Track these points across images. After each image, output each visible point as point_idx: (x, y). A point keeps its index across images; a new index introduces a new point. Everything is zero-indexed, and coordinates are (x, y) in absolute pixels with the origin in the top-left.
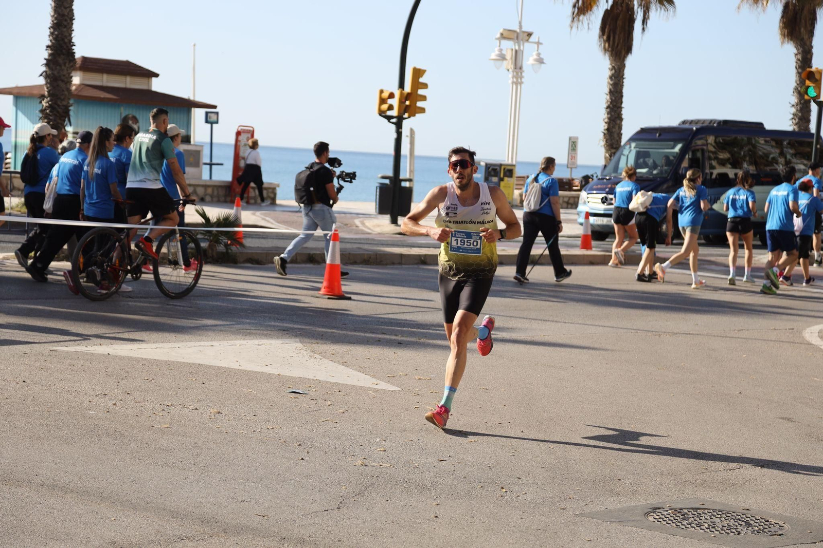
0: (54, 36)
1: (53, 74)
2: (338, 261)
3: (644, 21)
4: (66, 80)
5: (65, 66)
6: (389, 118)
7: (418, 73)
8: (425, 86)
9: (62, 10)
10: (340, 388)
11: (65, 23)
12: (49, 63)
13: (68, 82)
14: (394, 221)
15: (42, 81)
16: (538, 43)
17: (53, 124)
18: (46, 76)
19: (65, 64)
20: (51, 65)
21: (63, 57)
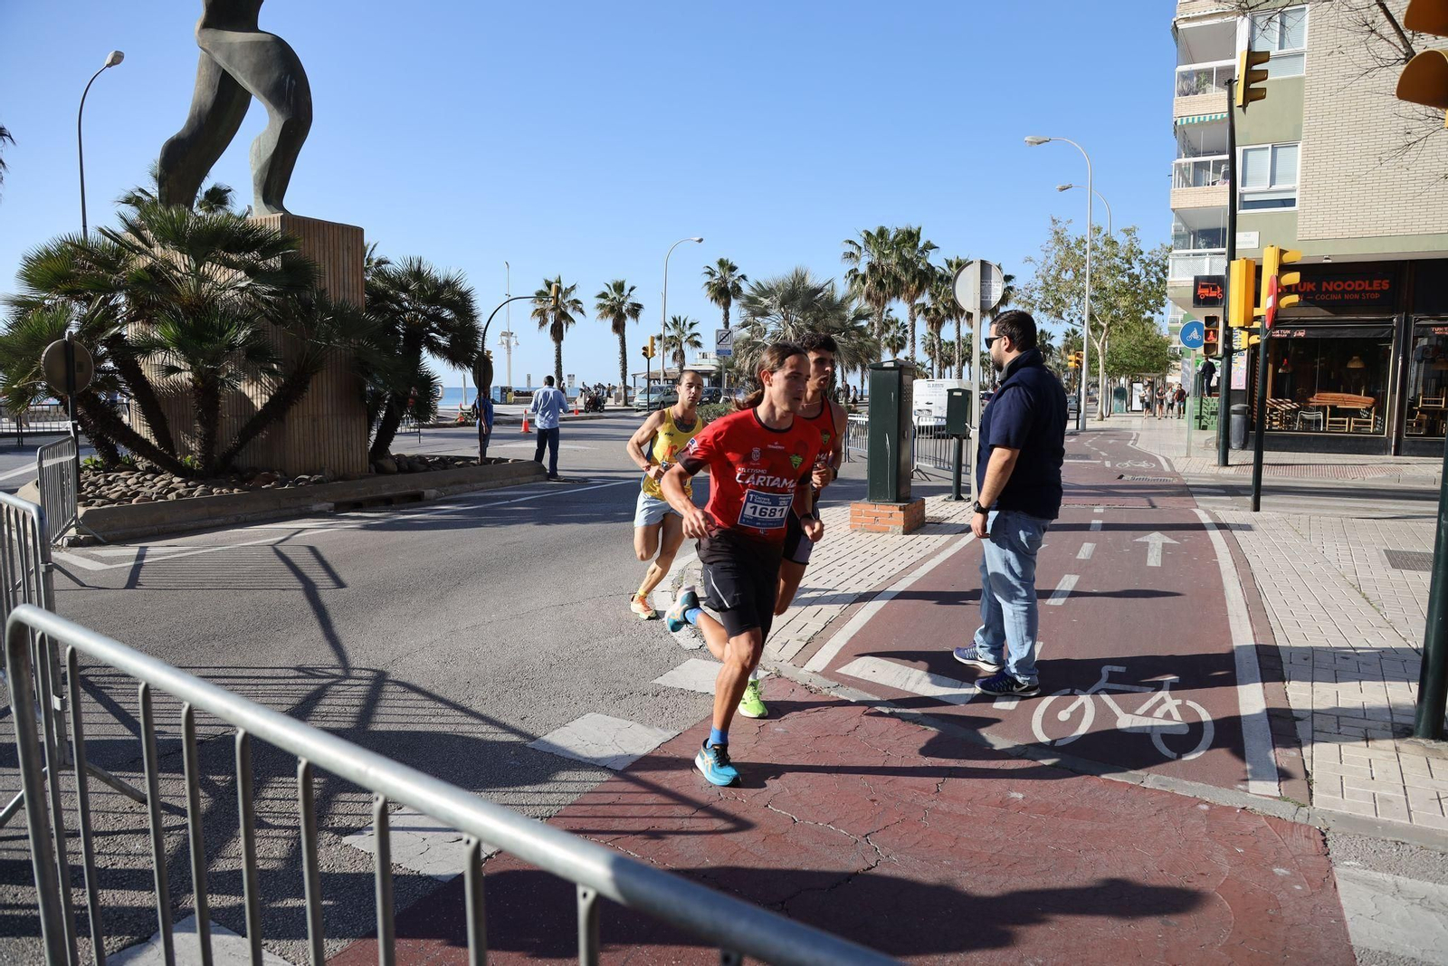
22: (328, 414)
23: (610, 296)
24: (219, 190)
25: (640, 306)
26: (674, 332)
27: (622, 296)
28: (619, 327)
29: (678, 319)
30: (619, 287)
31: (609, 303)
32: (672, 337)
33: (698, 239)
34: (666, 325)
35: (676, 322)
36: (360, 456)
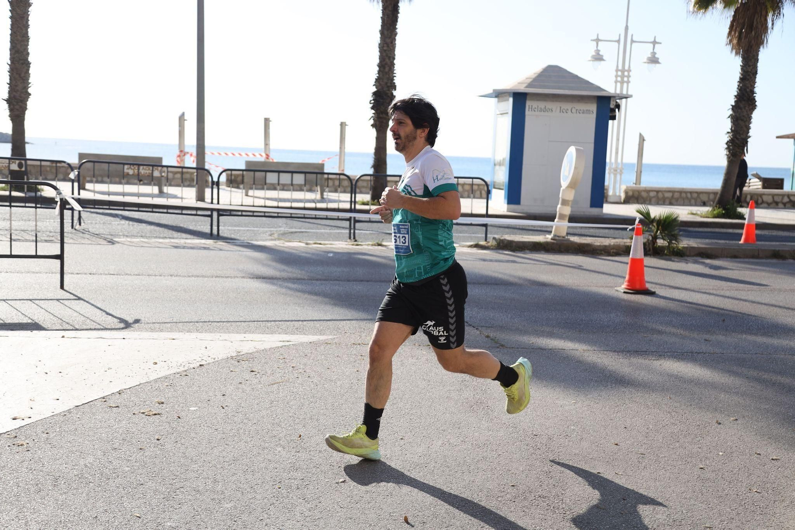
0: (739, 88)
1: (735, 115)
4: (745, 119)
5: (745, 109)
9: (747, 68)
11: (748, 77)
12: (734, 108)
13: (746, 120)
17: (733, 152)
19: (745, 107)
20: (735, 109)
21: (743, 102)
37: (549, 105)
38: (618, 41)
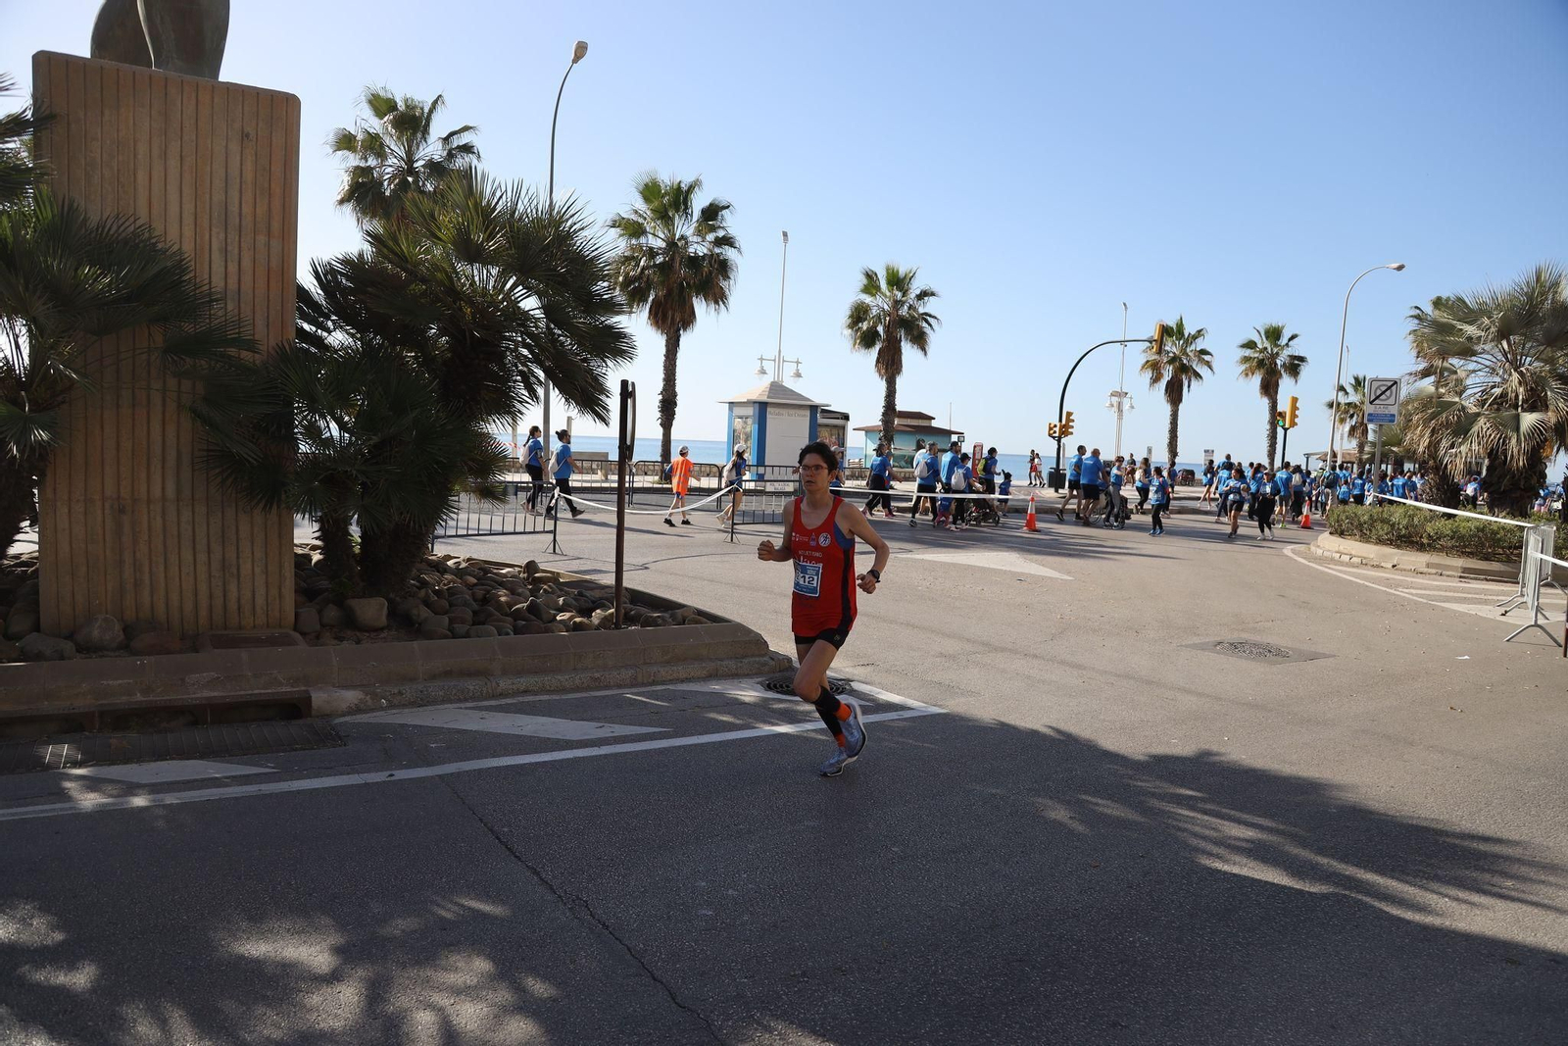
0: (886, 402)
1: (885, 420)
2: (1034, 512)
3: (1189, 387)
5: (891, 415)
6: (1054, 438)
7: (1069, 414)
8: (1073, 421)
9: (890, 389)
10: (1043, 578)
12: (884, 414)
13: (893, 423)
14: (1057, 491)
15: (880, 423)
16: (1131, 398)
18: (882, 421)
21: (890, 411)
22: (164, 498)
23: (1260, 346)
24: (717, 206)
25: (1302, 359)
26: (1354, 398)
27: (1277, 346)
28: (1269, 388)
29: (1361, 377)
30: (1274, 334)
31: (1256, 355)
32: (1349, 404)
33: (1396, 265)
34: (1341, 388)
35: (1358, 383)
36: (261, 592)
37: (782, 411)
38: (775, 360)
